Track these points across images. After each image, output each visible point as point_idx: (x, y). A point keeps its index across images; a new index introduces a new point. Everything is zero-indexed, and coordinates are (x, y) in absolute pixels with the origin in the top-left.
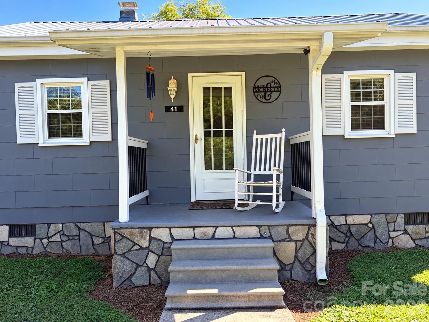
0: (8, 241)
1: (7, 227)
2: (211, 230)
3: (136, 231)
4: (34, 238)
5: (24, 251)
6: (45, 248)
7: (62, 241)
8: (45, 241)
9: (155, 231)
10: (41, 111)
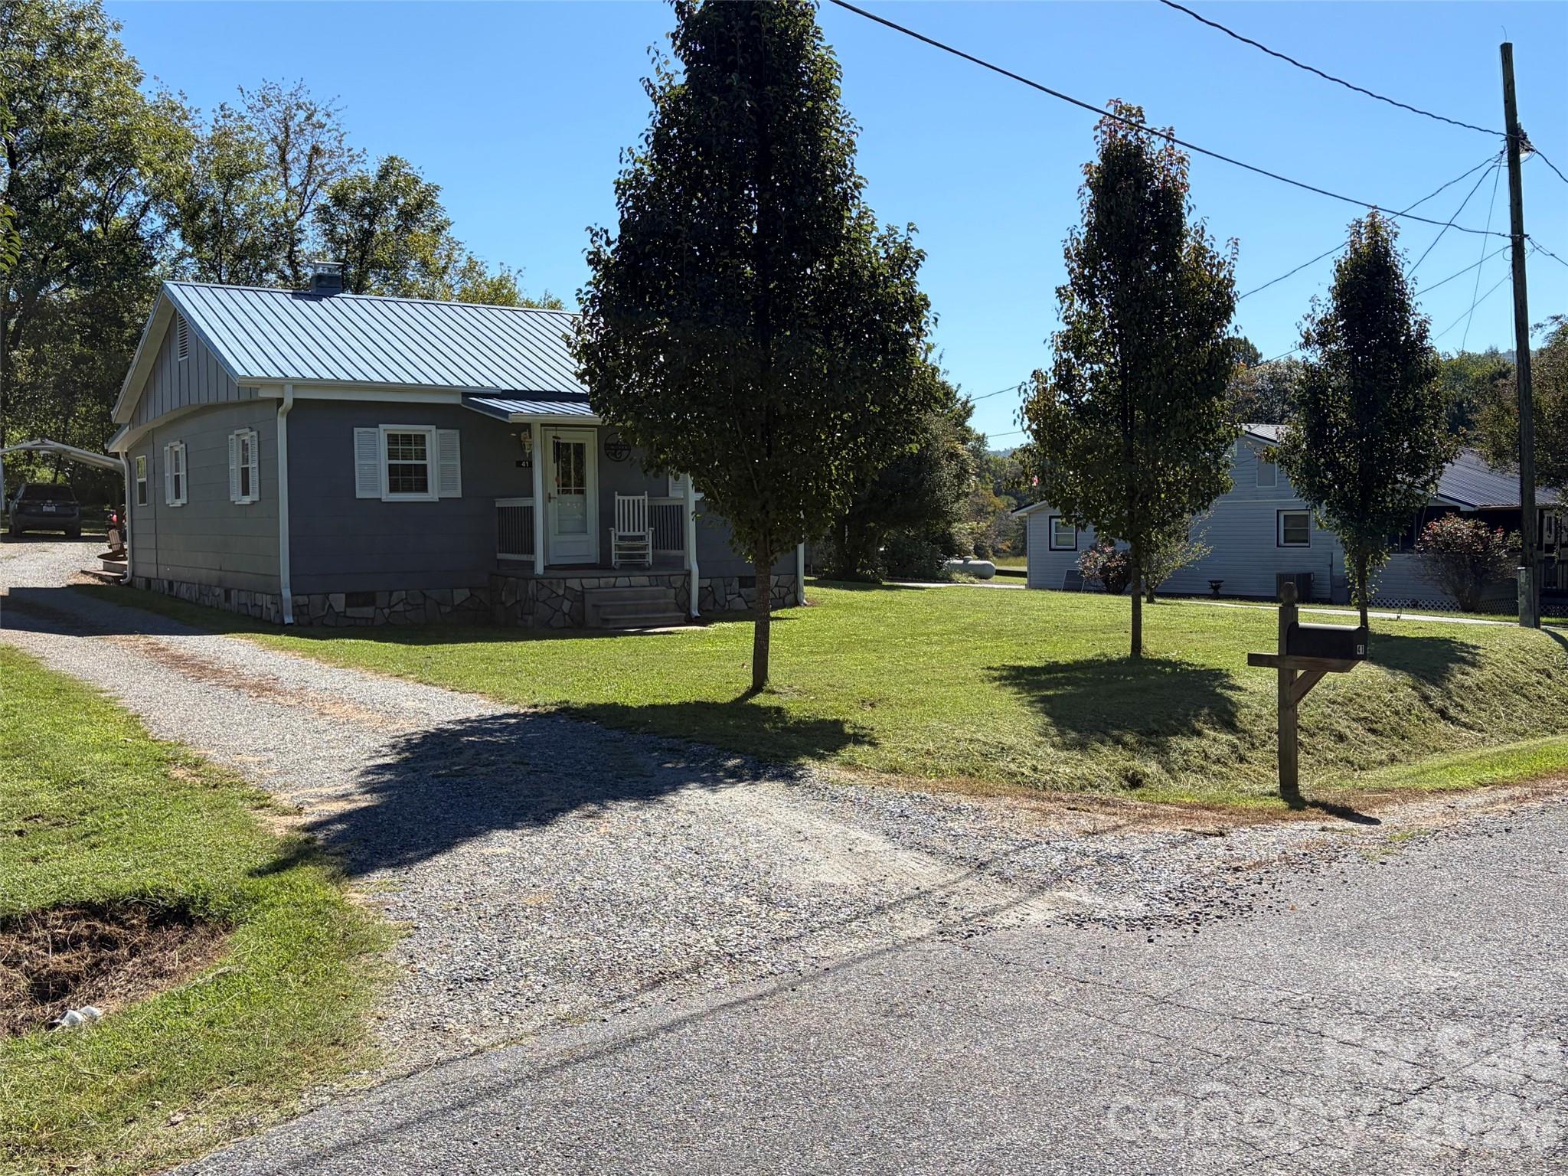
0: (345, 612)
1: (344, 596)
2: (613, 580)
3: (554, 581)
4: (374, 608)
6: (387, 619)
7: (405, 611)
8: (386, 611)
9: (568, 581)
10: (384, 462)
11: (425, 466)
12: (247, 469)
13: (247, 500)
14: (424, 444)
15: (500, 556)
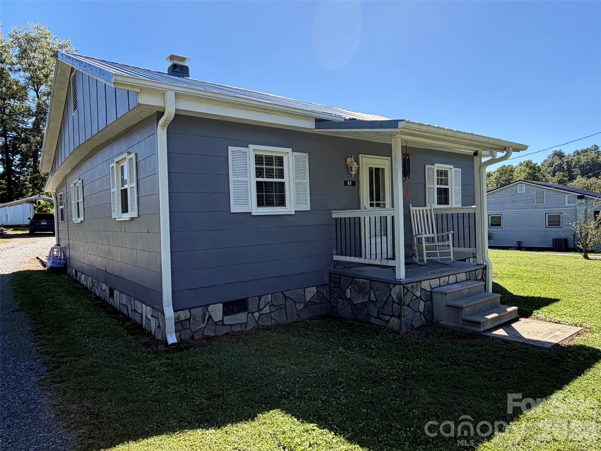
0: (223, 321)
1: (221, 306)
3: (415, 284)
4: (247, 313)
5: (237, 329)
6: (257, 322)
7: (271, 312)
8: (257, 314)
9: (423, 283)
10: (253, 180)
11: (283, 184)
12: (126, 190)
13: (126, 217)
14: (282, 165)
15: (336, 258)
